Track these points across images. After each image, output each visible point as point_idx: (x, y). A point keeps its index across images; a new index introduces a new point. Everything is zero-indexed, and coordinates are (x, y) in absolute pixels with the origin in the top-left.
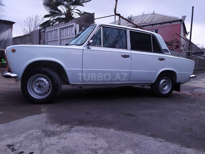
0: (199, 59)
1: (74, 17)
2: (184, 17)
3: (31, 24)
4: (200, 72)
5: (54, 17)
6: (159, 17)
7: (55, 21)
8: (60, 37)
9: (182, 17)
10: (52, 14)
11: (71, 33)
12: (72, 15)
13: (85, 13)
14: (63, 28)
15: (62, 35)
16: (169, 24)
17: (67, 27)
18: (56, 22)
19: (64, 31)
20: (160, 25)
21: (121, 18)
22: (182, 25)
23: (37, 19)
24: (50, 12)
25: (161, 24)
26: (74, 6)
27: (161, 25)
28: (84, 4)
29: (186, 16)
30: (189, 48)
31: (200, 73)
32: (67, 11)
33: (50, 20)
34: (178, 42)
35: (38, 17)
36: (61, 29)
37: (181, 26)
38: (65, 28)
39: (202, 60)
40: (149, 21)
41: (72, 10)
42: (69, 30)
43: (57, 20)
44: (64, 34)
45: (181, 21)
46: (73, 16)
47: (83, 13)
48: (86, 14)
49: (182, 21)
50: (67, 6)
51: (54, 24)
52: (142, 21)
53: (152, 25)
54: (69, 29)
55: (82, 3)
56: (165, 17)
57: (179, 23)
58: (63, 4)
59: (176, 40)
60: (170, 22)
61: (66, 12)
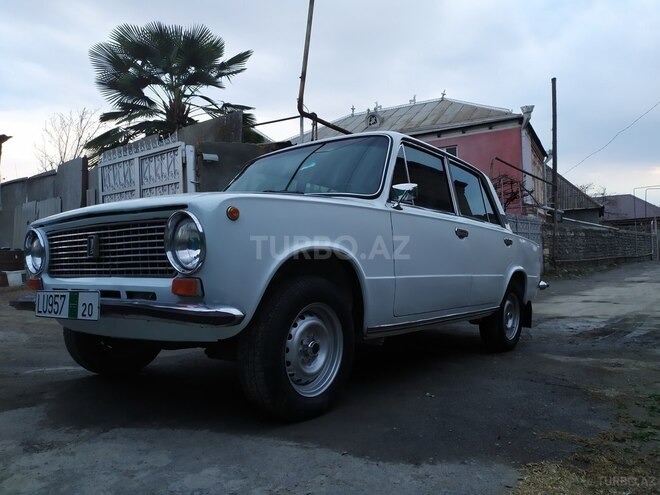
0: (585, 231)
1: (195, 119)
2: (529, 110)
3: (65, 139)
4: (592, 270)
5: (130, 119)
6: (457, 111)
7: (132, 132)
8: (141, 183)
9: (522, 108)
10: (127, 111)
11: (172, 169)
12: (188, 112)
13: (226, 105)
14: (149, 157)
15: (147, 175)
16: (486, 130)
17: (161, 153)
18: (135, 134)
19: (153, 164)
20: (459, 134)
21: (319, 125)
22: (524, 132)
23: (84, 122)
24: (120, 103)
25: (464, 129)
26: (193, 87)
27: (464, 132)
28: (223, 80)
29: (533, 107)
30: (553, 199)
31: (592, 273)
32: (170, 102)
33: (117, 129)
34: (512, 183)
35: (88, 116)
36: (142, 159)
37: (521, 137)
38: (156, 155)
39: (595, 231)
40: (428, 122)
41: (188, 96)
42: (165, 161)
43: (139, 128)
44: (153, 174)
45: (519, 119)
46: (189, 116)
47: (220, 107)
48: (229, 109)
49: (522, 121)
50: (170, 87)
51: (131, 141)
52: (408, 121)
53: (439, 133)
54: (167, 159)
55: (217, 77)
56: (474, 109)
57: (515, 126)
58: (160, 82)
59: (506, 176)
60: (490, 125)
61: (168, 104)
